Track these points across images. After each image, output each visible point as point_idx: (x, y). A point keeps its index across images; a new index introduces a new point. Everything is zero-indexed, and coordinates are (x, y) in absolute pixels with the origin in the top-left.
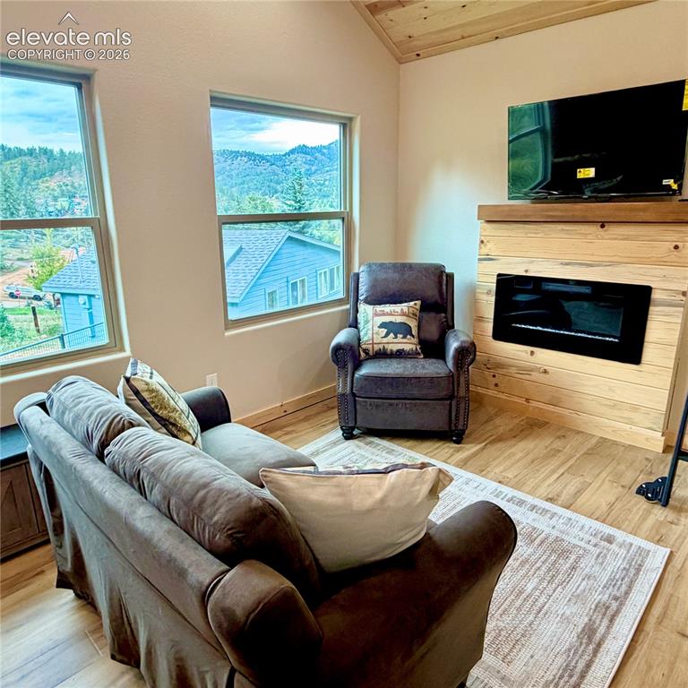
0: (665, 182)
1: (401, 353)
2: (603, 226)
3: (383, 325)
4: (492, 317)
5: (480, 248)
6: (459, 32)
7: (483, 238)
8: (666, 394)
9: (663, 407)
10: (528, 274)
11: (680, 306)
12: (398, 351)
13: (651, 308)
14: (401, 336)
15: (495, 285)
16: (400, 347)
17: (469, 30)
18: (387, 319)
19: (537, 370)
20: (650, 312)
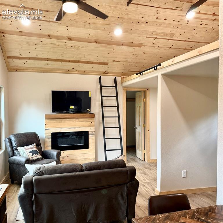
0: (87, 110)
1: (38, 159)
2: (77, 119)
3: (30, 152)
4: (51, 145)
5: (45, 126)
6: (32, 69)
7: (46, 124)
8: (94, 154)
9: (94, 157)
10: (60, 132)
11: (94, 134)
12: (37, 159)
13: (89, 136)
14: (37, 154)
15: (51, 136)
16: (37, 157)
17: (35, 69)
18: (31, 150)
19: (65, 157)
20: (89, 137)
